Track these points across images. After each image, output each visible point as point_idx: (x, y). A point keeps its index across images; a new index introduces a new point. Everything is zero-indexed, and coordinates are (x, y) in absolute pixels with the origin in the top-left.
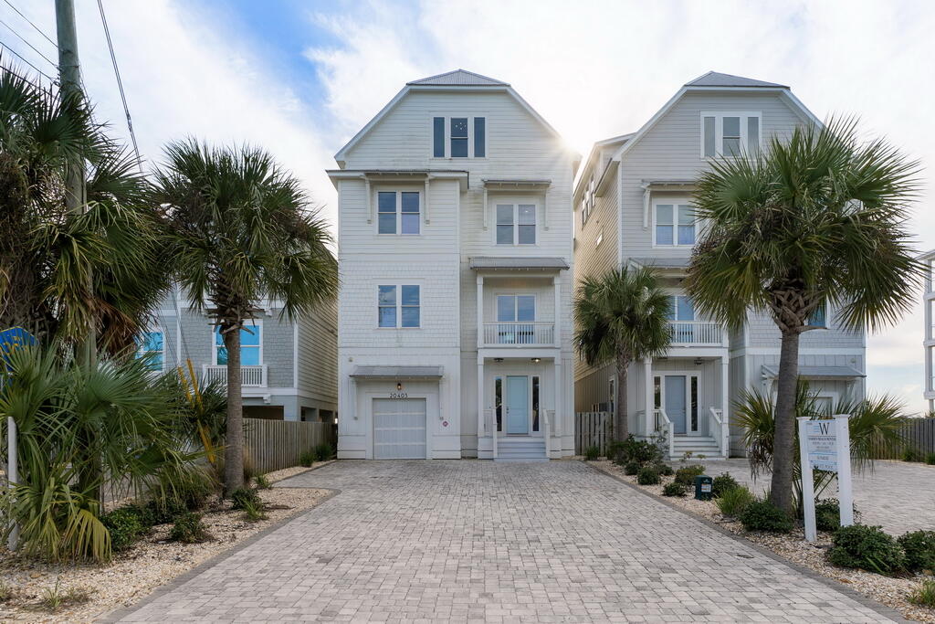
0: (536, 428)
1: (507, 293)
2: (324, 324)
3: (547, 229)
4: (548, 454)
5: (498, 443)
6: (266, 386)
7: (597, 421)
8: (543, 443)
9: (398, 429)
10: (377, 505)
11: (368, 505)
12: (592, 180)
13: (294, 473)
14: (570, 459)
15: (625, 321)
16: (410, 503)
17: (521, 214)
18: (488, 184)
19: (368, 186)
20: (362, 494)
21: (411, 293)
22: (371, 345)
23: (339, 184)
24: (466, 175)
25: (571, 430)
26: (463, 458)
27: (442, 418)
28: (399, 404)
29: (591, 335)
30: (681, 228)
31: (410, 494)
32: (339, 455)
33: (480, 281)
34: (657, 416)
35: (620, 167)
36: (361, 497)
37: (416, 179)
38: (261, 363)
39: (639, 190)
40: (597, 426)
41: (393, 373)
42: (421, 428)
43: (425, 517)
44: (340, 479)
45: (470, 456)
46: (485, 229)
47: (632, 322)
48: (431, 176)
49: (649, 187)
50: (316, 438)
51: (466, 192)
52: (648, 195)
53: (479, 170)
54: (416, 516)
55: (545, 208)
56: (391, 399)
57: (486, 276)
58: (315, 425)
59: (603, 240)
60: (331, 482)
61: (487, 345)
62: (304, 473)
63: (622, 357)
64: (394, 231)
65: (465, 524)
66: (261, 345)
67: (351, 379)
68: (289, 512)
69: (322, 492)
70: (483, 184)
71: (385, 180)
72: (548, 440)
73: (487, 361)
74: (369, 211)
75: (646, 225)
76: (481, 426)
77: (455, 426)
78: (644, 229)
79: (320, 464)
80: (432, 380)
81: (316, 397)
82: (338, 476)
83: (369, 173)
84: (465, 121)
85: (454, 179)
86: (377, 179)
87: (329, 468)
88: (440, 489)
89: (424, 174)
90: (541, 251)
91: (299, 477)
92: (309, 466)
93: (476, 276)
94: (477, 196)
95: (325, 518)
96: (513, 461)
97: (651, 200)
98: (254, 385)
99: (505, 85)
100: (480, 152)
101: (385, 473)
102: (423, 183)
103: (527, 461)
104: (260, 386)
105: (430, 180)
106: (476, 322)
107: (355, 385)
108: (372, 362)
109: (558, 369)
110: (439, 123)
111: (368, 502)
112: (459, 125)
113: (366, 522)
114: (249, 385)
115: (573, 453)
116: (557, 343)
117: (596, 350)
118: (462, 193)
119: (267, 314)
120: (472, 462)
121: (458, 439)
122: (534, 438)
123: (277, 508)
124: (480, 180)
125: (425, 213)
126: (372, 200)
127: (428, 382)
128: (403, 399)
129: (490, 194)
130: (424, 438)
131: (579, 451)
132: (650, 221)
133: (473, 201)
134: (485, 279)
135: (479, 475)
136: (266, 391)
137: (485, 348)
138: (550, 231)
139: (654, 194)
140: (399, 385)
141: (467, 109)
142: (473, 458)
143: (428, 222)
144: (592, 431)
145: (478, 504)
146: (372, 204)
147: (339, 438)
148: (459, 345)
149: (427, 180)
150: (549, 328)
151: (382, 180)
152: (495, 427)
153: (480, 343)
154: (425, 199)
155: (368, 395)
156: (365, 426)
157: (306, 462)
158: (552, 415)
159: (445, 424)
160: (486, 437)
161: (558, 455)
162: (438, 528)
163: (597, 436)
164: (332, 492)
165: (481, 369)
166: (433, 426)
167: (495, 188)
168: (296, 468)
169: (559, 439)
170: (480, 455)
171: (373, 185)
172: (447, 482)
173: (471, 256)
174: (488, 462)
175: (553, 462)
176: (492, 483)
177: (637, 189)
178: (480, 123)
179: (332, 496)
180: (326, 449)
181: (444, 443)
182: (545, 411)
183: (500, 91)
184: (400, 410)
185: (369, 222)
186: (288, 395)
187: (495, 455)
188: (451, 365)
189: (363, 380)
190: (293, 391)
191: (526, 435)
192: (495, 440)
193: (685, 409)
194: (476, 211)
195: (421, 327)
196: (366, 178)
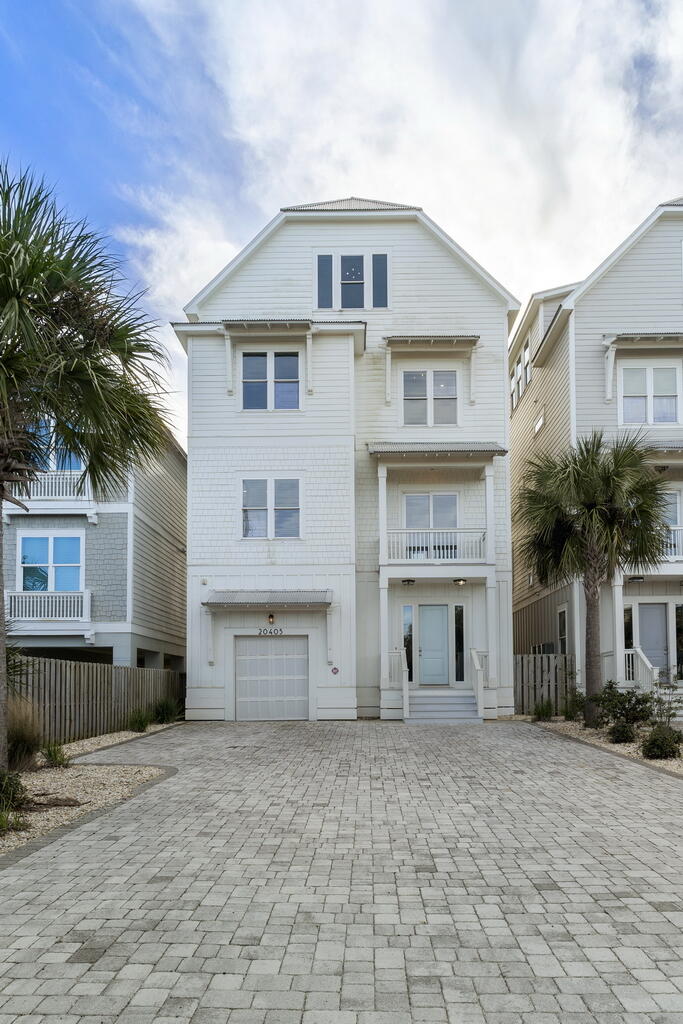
0: (460, 676)
1: (417, 491)
2: (170, 539)
3: (472, 403)
4: (482, 713)
5: (410, 697)
6: (89, 620)
7: (546, 667)
8: (474, 697)
9: (269, 678)
10: (232, 795)
11: (216, 797)
12: (526, 347)
13: (118, 741)
14: (509, 720)
15: (602, 514)
16: (287, 792)
17: (436, 383)
18: (391, 342)
19: (228, 343)
20: (209, 775)
21: (288, 489)
22: (232, 562)
23: (190, 341)
24: (362, 327)
25: (509, 680)
26: (360, 718)
27: (330, 663)
28: (271, 643)
29: (548, 538)
30: (657, 400)
31: (287, 777)
32: (188, 715)
33: (382, 472)
34: (630, 660)
35: (572, 319)
36: (207, 781)
37: (295, 332)
38: (82, 587)
39: (601, 348)
40: (545, 673)
41: (263, 598)
42: (301, 677)
43: (315, 822)
44: (181, 750)
45: (370, 715)
46: (387, 403)
47: (612, 518)
48: (314, 329)
49: (613, 343)
50: (155, 690)
51: (362, 355)
52: (611, 354)
53: (381, 324)
54: (298, 820)
55: (470, 375)
56: (260, 636)
57: (391, 465)
58: (155, 673)
59: (544, 424)
60: (165, 755)
61: (392, 561)
62: (132, 740)
63: (592, 570)
64: (264, 406)
65: (392, 841)
66: (82, 563)
67: (205, 608)
68: (75, 812)
69: (146, 774)
70: (385, 342)
71: (253, 334)
72: (481, 693)
73: (393, 584)
74: (230, 378)
75: (609, 396)
76: (385, 674)
77: (349, 674)
78: (608, 402)
79: (160, 727)
80: (317, 609)
81: (159, 636)
82: (180, 745)
83: (230, 325)
84: (360, 259)
85: (346, 334)
86: (242, 332)
87: (171, 733)
88: (335, 766)
89: (305, 325)
90: (465, 432)
91: (122, 747)
92: (142, 731)
93: (377, 467)
94: (377, 360)
95: (134, 826)
96: (432, 722)
97: (615, 363)
98: (72, 618)
99: (414, 209)
100: (381, 300)
101: (250, 741)
102: (302, 340)
103: (452, 723)
104: (80, 618)
105: (315, 336)
106: (377, 530)
107: (210, 617)
108: (234, 585)
109: (491, 593)
110: (325, 263)
111: (218, 791)
112: (352, 264)
113: (206, 834)
114: (65, 618)
115: (512, 711)
116: (491, 557)
117: (557, 558)
118: (357, 356)
119: (90, 521)
120: (373, 724)
121: (353, 691)
122: (458, 690)
123: (56, 803)
124: (380, 339)
125: (307, 381)
126: (234, 363)
127: (313, 612)
128: (276, 637)
129: (396, 356)
130: (306, 691)
131: (520, 709)
132: (615, 391)
133: (371, 367)
134: (388, 471)
135: (390, 743)
136: (87, 626)
137: (390, 565)
138: (477, 406)
139: (621, 354)
140: (271, 616)
141: (363, 243)
142: (373, 719)
143: (310, 392)
144: (539, 680)
145: (403, 795)
146: (234, 369)
147: (188, 691)
148: (353, 560)
149: (309, 334)
150: (478, 536)
151: (247, 334)
152: (406, 675)
153: (383, 559)
154: (306, 362)
155: (227, 633)
156: (224, 674)
157: (138, 725)
158: (484, 658)
159: (335, 671)
160: (392, 689)
161: (493, 714)
162: (342, 848)
163: (545, 687)
164: (162, 772)
165: (384, 594)
166: (319, 674)
167: (403, 348)
168: (123, 733)
169: (494, 692)
170: (384, 714)
171: (236, 342)
172: (343, 754)
173: (368, 441)
174: (396, 724)
175: (489, 725)
176: (412, 755)
177: (597, 348)
178: (380, 262)
179: (162, 778)
180: (171, 708)
181: (333, 697)
182: (474, 653)
183: (408, 218)
184: (273, 652)
185: (230, 393)
186: (120, 633)
187: (406, 715)
188: (342, 590)
189: (221, 610)
190: (126, 627)
191: (446, 686)
192: (406, 693)
193: (667, 649)
194: (374, 380)
195: (301, 536)
196: (226, 333)
